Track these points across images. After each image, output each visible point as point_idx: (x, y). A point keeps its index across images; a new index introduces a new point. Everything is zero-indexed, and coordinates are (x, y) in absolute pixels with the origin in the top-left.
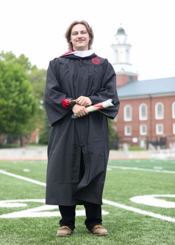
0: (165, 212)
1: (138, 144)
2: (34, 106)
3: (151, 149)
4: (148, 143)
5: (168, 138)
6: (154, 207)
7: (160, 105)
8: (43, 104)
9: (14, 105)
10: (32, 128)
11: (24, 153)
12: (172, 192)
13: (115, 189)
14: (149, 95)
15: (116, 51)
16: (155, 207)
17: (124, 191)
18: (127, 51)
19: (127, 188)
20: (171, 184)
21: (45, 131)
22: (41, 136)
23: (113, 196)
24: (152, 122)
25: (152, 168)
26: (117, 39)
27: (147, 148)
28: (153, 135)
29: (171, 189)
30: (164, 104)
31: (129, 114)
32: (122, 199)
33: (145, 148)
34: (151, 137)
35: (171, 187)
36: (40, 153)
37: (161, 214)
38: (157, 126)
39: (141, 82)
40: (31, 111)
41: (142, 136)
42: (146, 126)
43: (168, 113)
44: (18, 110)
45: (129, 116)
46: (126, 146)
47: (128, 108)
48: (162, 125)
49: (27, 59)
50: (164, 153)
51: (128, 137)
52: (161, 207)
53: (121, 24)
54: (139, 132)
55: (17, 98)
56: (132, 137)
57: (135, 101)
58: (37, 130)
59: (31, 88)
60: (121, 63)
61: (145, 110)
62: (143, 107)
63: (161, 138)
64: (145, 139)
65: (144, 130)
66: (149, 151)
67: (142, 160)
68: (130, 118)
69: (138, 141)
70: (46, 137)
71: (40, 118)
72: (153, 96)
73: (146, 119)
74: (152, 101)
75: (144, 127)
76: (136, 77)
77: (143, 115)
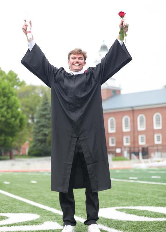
0: (120, 226)
1: (121, 154)
2: (21, 120)
3: (134, 159)
4: (130, 153)
5: (150, 148)
6: (111, 220)
7: (142, 117)
8: (33, 118)
9: (3, 119)
10: (22, 141)
11: (13, 165)
12: (136, 203)
14: (132, 107)
16: (113, 220)
20: (139, 195)
21: (33, 144)
22: (30, 148)
24: (134, 133)
25: (128, 179)
26: (100, 55)
27: (130, 158)
28: (136, 145)
29: (136, 200)
30: (146, 116)
31: (113, 126)
33: (128, 158)
34: (134, 147)
35: (137, 198)
36: (29, 164)
37: (114, 228)
38: (140, 137)
39: (124, 95)
40: (19, 124)
41: (125, 147)
42: (129, 137)
43: (149, 124)
44: (7, 124)
45: (113, 127)
47: (112, 120)
48: (144, 136)
49: (16, 76)
50: (145, 162)
51: (112, 147)
52: (119, 220)
53: (104, 41)
54: (122, 143)
55: (5, 113)
56: (116, 148)
57: (119, 113)
58: (27, 142)
59: (19, 103)
61: (128, 121)
62: (126, 119)
63: (143, 148)
64: (128, 149)
65: (128, 140)
66: (132, 161)
68: (113, 130)
69: (122, 151)
70: (35, 149)
71: (29, 131)
72: (135, 109)
73: (128, 130)
74: (135, 113)
75: (127, 138)
76: (119, 91)
77: (126, 126)
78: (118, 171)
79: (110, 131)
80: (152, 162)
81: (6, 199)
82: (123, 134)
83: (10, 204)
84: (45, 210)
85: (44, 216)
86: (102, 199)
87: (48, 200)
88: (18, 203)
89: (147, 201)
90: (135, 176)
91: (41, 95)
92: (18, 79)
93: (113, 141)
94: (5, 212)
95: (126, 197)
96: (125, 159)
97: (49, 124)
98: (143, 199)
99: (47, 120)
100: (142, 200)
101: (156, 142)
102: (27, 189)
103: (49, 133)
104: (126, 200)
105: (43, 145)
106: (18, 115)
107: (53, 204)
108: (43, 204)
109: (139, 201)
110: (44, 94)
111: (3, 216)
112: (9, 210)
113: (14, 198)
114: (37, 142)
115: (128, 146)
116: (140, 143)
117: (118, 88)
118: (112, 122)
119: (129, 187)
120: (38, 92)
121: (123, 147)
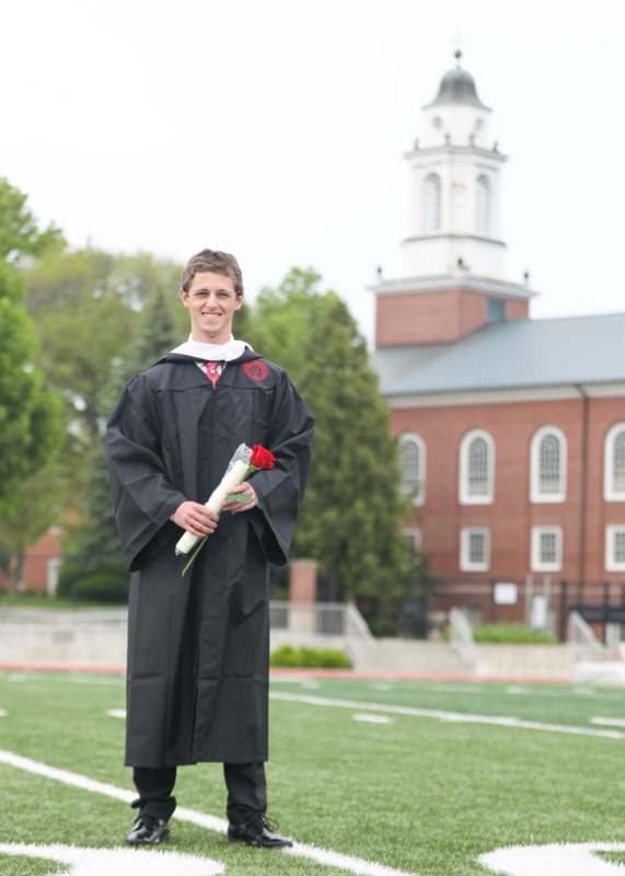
1: (518, 612)
2: (39, 417)
3: (580, 638)
4: (563, 610)
8: (90, 415)
10: (27, 525)
13: (404, 808)
14: (578, 386)
15: (434, 178)
17: (450, 820)
18: (482, 179)
19: (465, 808)
21: (88, 540)
22: (68, 559)
23: (393, 840)
24: (586, 512)
25: (585, 724)
26: (437, 122)
27: (562, 635)
28: (592, 574)
31: (485, 470)
32: (441, 858)
33: (551, 634)
34: (581, 584)
36: (65, 637)
38: (611, 533)
39: (540, 323)
40: (28, 439)
41: (539, 579)
42: (557, 531)
45: (484, 479)
46: (460, 621)
47: (478, 442)
49: (18, 201)
51: (472, 577)
53: (458, 55)
54: (525, 556)
56: (492, 580)
57: (514, 412)
58: (55, 531)
59: (30, 333)
60: (452, 237)
61: (558, 452)
62: (548, 441)
64: (547, 589)
65: (552, 547)
66: (571, 648)
67: (535, 684)
68: (484, 493)
69: (521, 598)
70: (93, 564)
71: (70, 475)
72: (594, 393)
73: (559, 498)
74: (592, 416)
75: (548, 536)
76: (523, 303)
77: (548, 477)
78: (514, 690)
79: (467, 497)
81: (16, 784)
82: (532, 513)
83: (46, 808)
85: (246, 865)
86: (500, 803)
88: (84, 805)
91: (137, 306)
92: (28, 217)
93: (482, 546)
94: (40, 838)
95: (616, 802)
96: (536, 639)
102: (104, 745)
106: (27, 389)
108: (214, 814)
110: (151, 300)
111: (39, 859)
112: (56, 830)
113: (57, 782)
114: (108, 531)
115: (552, 574)
116: (612, 565)
117: (515, 286)
118: (479, 450)
119: (610, 758)
120: (122, 289)
121: (529, 579)
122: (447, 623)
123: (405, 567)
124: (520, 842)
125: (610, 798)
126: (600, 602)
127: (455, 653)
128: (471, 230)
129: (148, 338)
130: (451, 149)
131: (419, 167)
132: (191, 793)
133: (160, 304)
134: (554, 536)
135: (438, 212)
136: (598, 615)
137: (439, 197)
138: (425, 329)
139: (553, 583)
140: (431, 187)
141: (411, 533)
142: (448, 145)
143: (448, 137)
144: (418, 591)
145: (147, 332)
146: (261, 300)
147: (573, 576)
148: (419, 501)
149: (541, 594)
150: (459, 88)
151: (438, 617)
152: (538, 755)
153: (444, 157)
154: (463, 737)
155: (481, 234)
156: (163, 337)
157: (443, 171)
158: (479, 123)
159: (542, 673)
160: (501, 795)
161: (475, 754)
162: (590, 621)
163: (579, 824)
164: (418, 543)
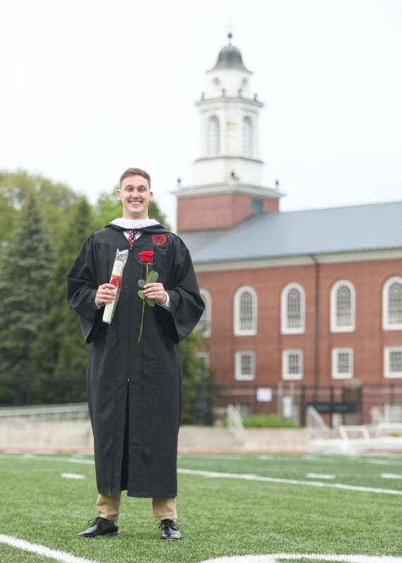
1: (273, 407)
3: (315, 424)
4: (303, 405)
5: (366, 391)
7: (349, 290)
12: (344, 546)
14: (312, 256)
15: (214, 118)
18: (247, 119)
20: (348, 523)
24: (319, 339)
25: (301, 478)
26: (217, 81)
27: (303, 422)
28: (323, 381)
29: (343, 537)
30: (356, 286)
31: (250, 314)
33: (296, 421)
34: (316, 387)
35: (346, 532)
38: (335, 353)
39: (286, 214)
41: (287, 385)
42: (299, 353)
43: (369, 314)
45: (250, 319)
46: (234, 414)
47: (246, 294)
48: (349, 351)
50: (351, 436)
51: (244, 385)
53: (230, 36)
54: (278, 369)
56: (255, 386)
57: (269, 274)
60: (227, 158)
61: (299, 300)
62: (292, 293)
63: (346, 391)
64: (292, 391)
66: (309, 431)
67: (280, 454)
68: (250, 328)
69: (275, 397)
72: (323, 260)
73: (300, 330)
74: (322, 275)
75: (293, 356)
76: (275, 201)
77: (293, 316)
78: (263, 458)
79: (239, 331)
80: (372, 435)
82: (283, 341)
84: (34, 554)
86: (225, 529)
87: (43, 527)
89: (382, 542)
90: (324, 472)
91: (17, 206)
93: (249, 363)
95: (305, 527)
96: (285, 424)
97: (39, 299)
98: (364, 534)
99: (34, 287)
100: (363, 538)
101: (388, 374)
103: (39, 328)
104: (309, 535)
105: (18, 366)
107: (60, 540)
108: (26, 539)
109: (351, 539)
110: (26, 202)
115: (296, 381)
116: (336, 375)
117: (270, 190)
118: (246, 300)
119: (311, 499)
120: (7, 195)
121: (280, 385)
122: (226, 415)
123: (198, 378)
124: (229, 554)
125: (302, 525)
126: (328, 399)
127: (231, 435)
128: (239, 154)
129: (24, 228)
130: (226, 99)
131: (205, 111)
132: (14, 525)
133: (32, 204)
134: (297, 356)
135: (218, 141)
136: (326, 408)
137: (218, 132)
138: (209, 220)
139: (296, 388)
140: (213, 124)
141: (202, 355)
142: (224, 96)
143: (224, 91)
144: (205, 395)
145: (24, 223)
146: (100, 202)
147: (310, 382)
148: (207, 334)
149: (288, 395)
150: (231, 58)
151: (220, 411)
152: (262, 498)
153: (221, 104)
154: (216, 487)
155: (247, 155)
156: (34, 227)
157: (221, 114)
158: (245, 81)
159: (289, 447)
160: (228, 524)
161: (221, 498)
162: (321, 412)
163: (274, 542)
164: (207, 362)
